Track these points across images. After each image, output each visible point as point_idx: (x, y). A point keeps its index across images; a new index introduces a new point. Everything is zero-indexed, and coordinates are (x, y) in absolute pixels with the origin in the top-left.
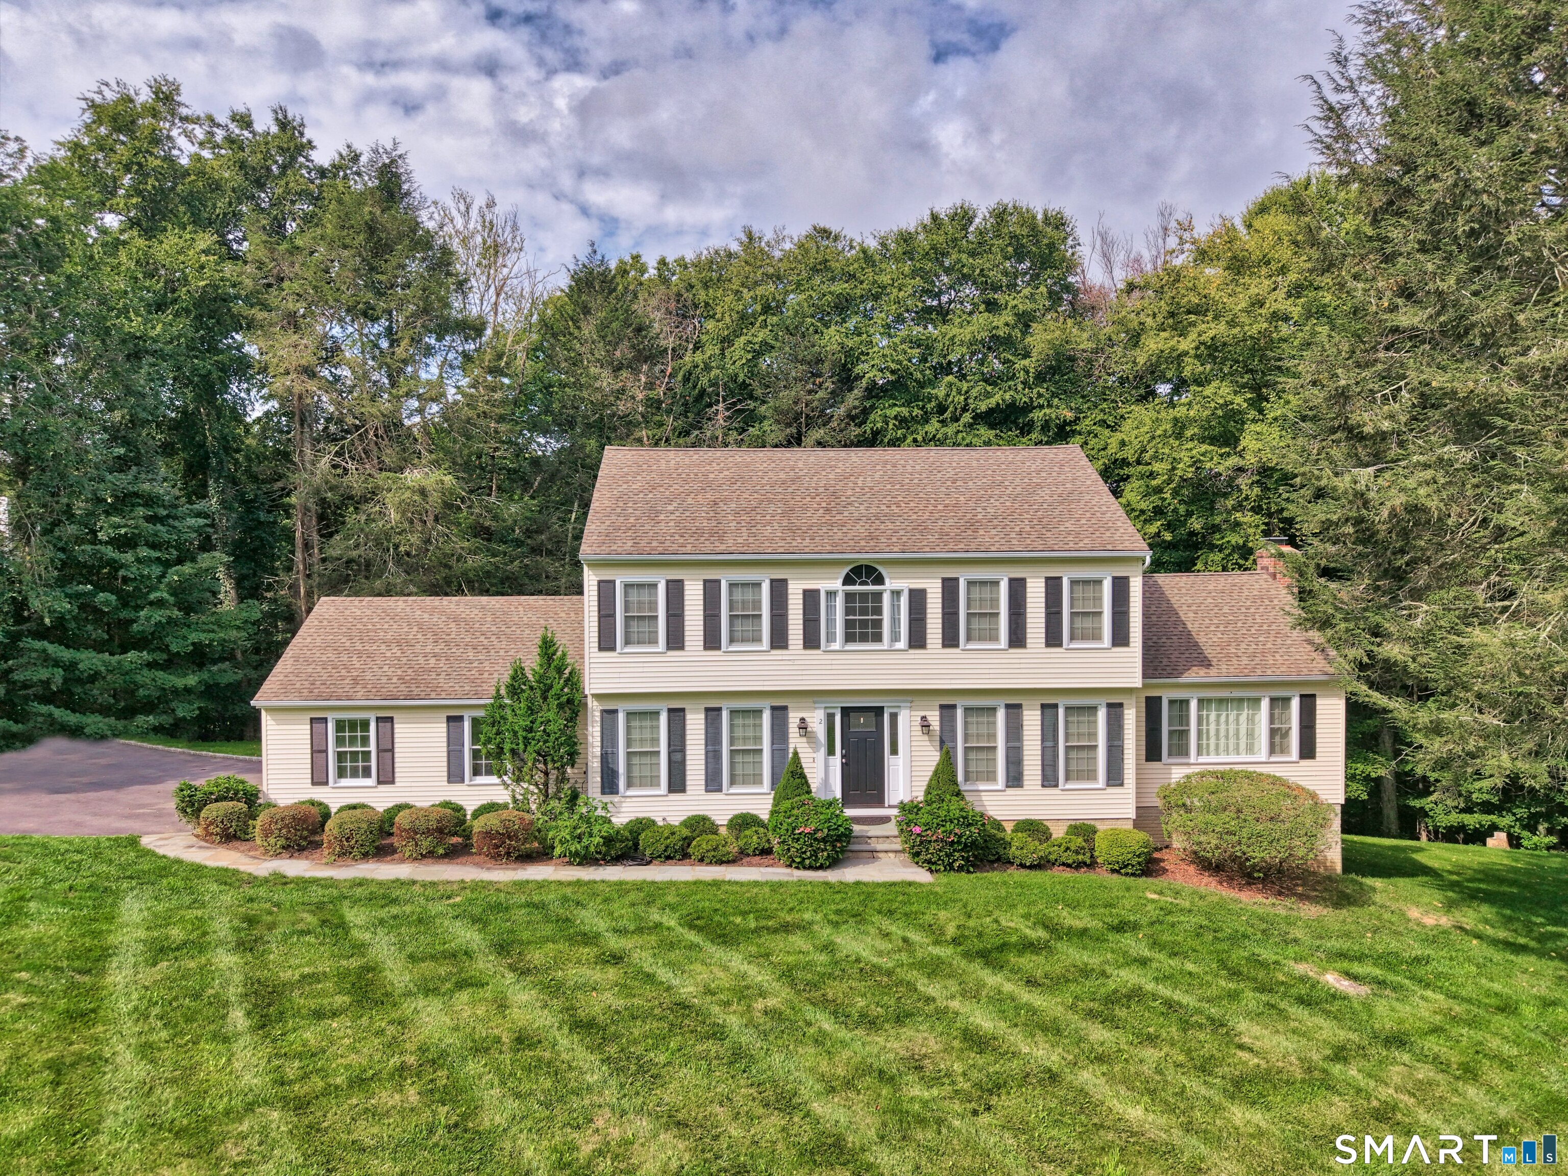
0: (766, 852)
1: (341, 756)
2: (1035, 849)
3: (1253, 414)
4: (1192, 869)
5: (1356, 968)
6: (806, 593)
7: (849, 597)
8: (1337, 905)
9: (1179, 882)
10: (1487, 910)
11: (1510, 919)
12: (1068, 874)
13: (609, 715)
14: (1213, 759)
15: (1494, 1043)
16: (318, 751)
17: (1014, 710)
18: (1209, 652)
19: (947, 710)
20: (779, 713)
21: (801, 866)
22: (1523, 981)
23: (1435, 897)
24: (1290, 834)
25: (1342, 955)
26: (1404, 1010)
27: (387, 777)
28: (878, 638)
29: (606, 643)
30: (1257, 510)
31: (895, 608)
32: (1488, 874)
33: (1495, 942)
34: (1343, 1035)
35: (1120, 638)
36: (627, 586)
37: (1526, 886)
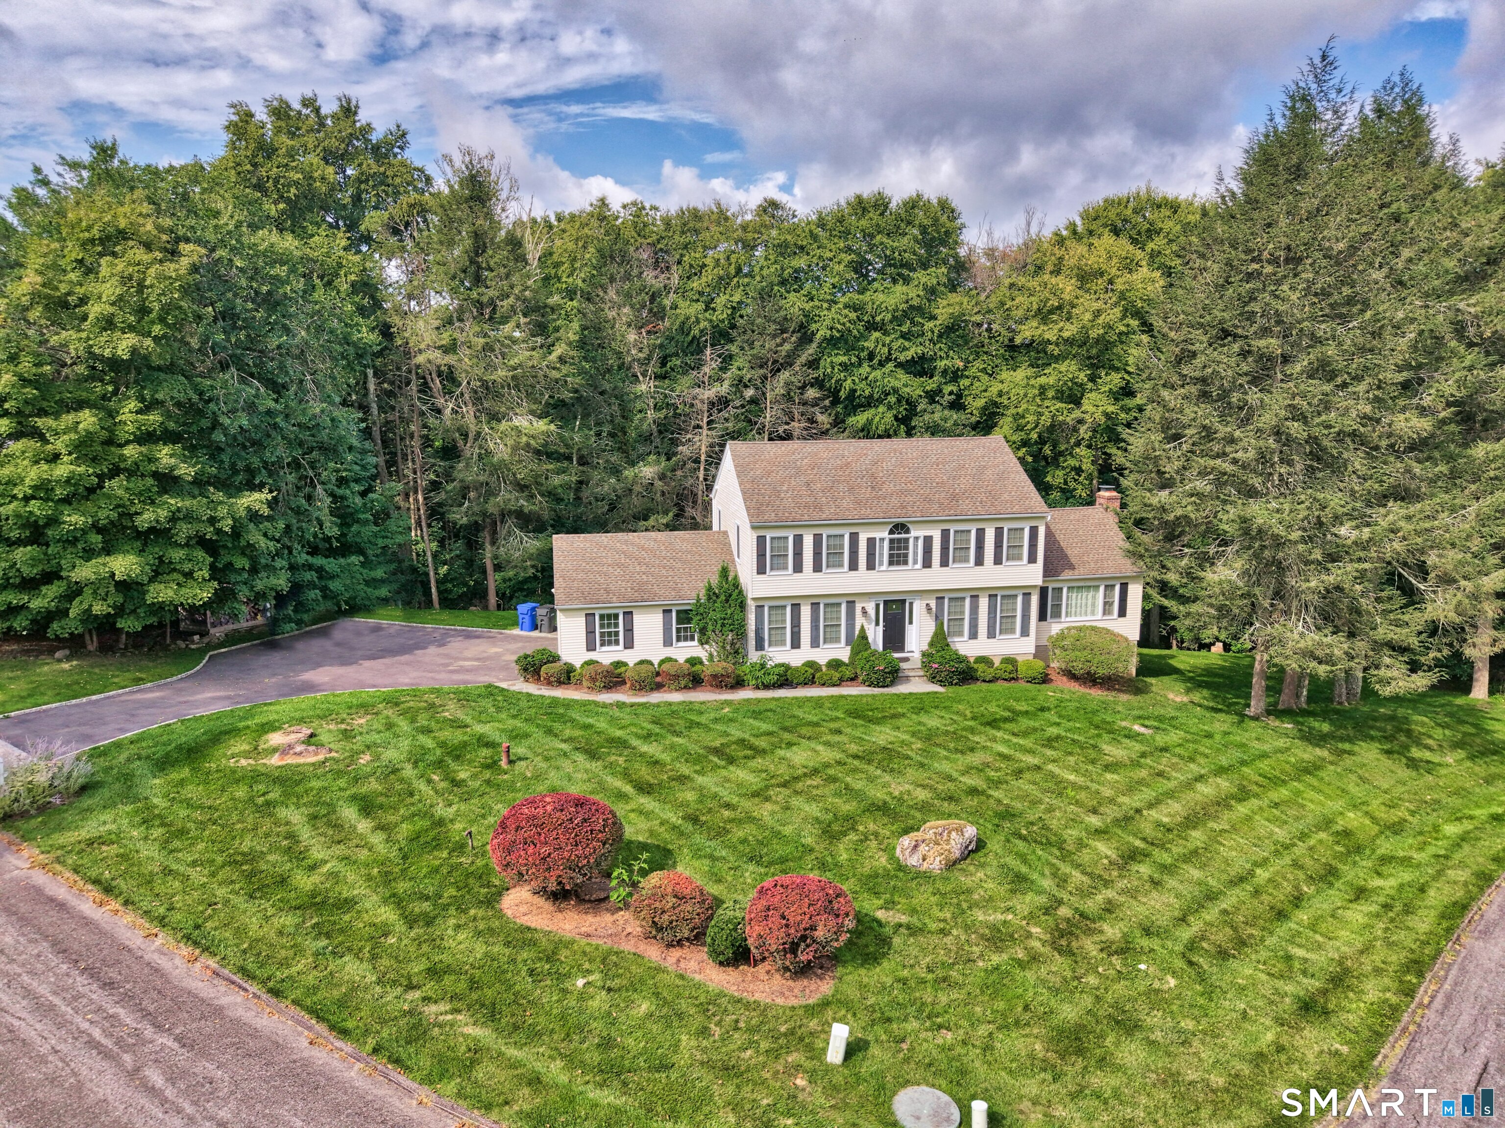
0: (853, 679)
1: (602, 634)
2: (990, 673)
3: (1090, 385)
4: (1065, 679)
5: (1147, 722)
6: (869, 540)
7: (892, 541)
8: (1136, 694)
9: (1061, 686)
10: (1206, 693)
11: (1216, 697)
12: (1006, 685)
13: (760, 608)
14: (1073, 619)
15: (1202, 749)
16: (590, 632)
17: (974, 598)
18: (1073, 560)
19: (940, 599)
20: (851, 604)
21: (878, 686)
22: (1217, 725)
23: (1180, 687)
24: (1118, 660)
25: (1140, 717)
26: (1167, 738)
27: (629, 644)
28: (906, 563)
29: (761, 570)
30: (1089, 447)
31: (916, 546)
32: (1209, 672)
33: (1208, 708)
34: (1144, 748)
35: (1032, 559)
36: (772, 539)
37: (1229, 677)
